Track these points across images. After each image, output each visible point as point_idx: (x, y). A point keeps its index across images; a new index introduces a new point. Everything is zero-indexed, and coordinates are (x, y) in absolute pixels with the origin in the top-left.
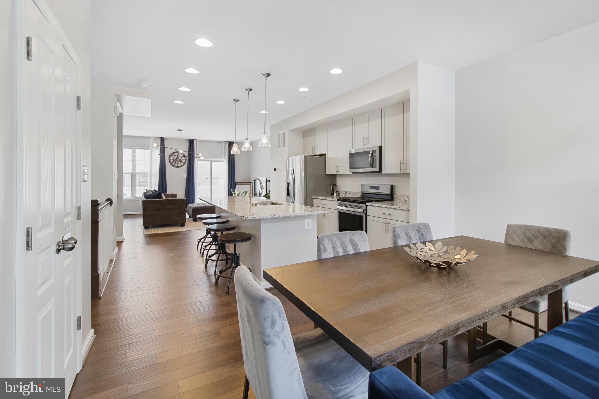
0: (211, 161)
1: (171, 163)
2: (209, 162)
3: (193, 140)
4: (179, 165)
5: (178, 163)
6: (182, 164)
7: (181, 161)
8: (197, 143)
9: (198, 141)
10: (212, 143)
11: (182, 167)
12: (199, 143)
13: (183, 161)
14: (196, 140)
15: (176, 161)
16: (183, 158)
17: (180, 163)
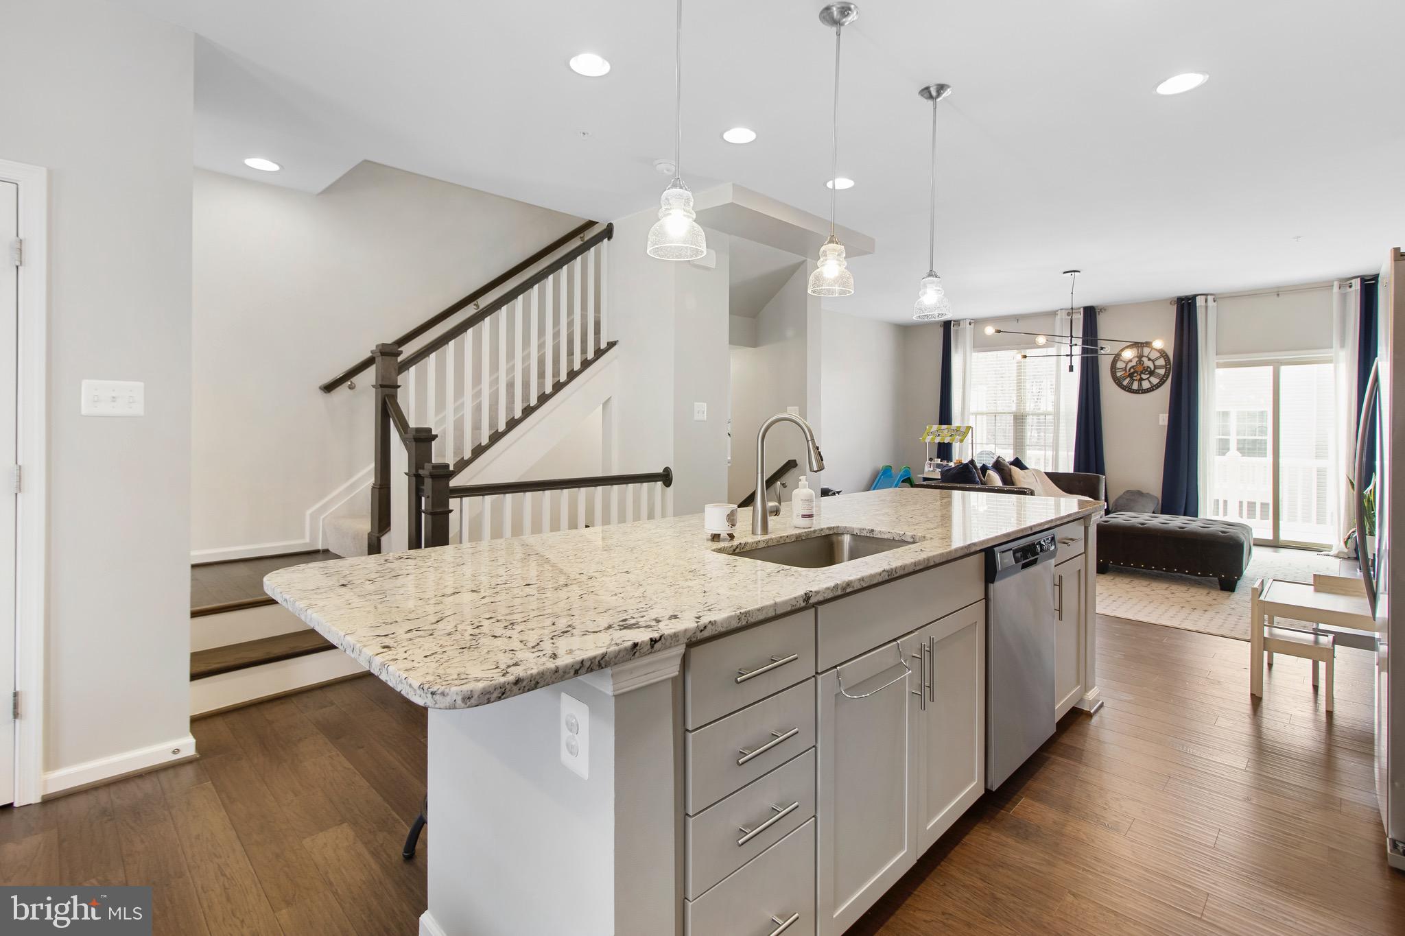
0: (1277, 365)
1: (1118, 382)
2: (1269, 370)
3: (1194, 297)
4: (1146, 385)
5: (1141, 379)
6: (1155, 381)
7: (1152, 373)
8: (1206, 307)
9: (1210, 298)
10: (1278, 295)
11: (1153, 390)
12: (1215, 304)
13: (1157, 371)
14: (1203, 297)
15: (1133, 373)
16: (1157, 363)
17: (1148, 379)
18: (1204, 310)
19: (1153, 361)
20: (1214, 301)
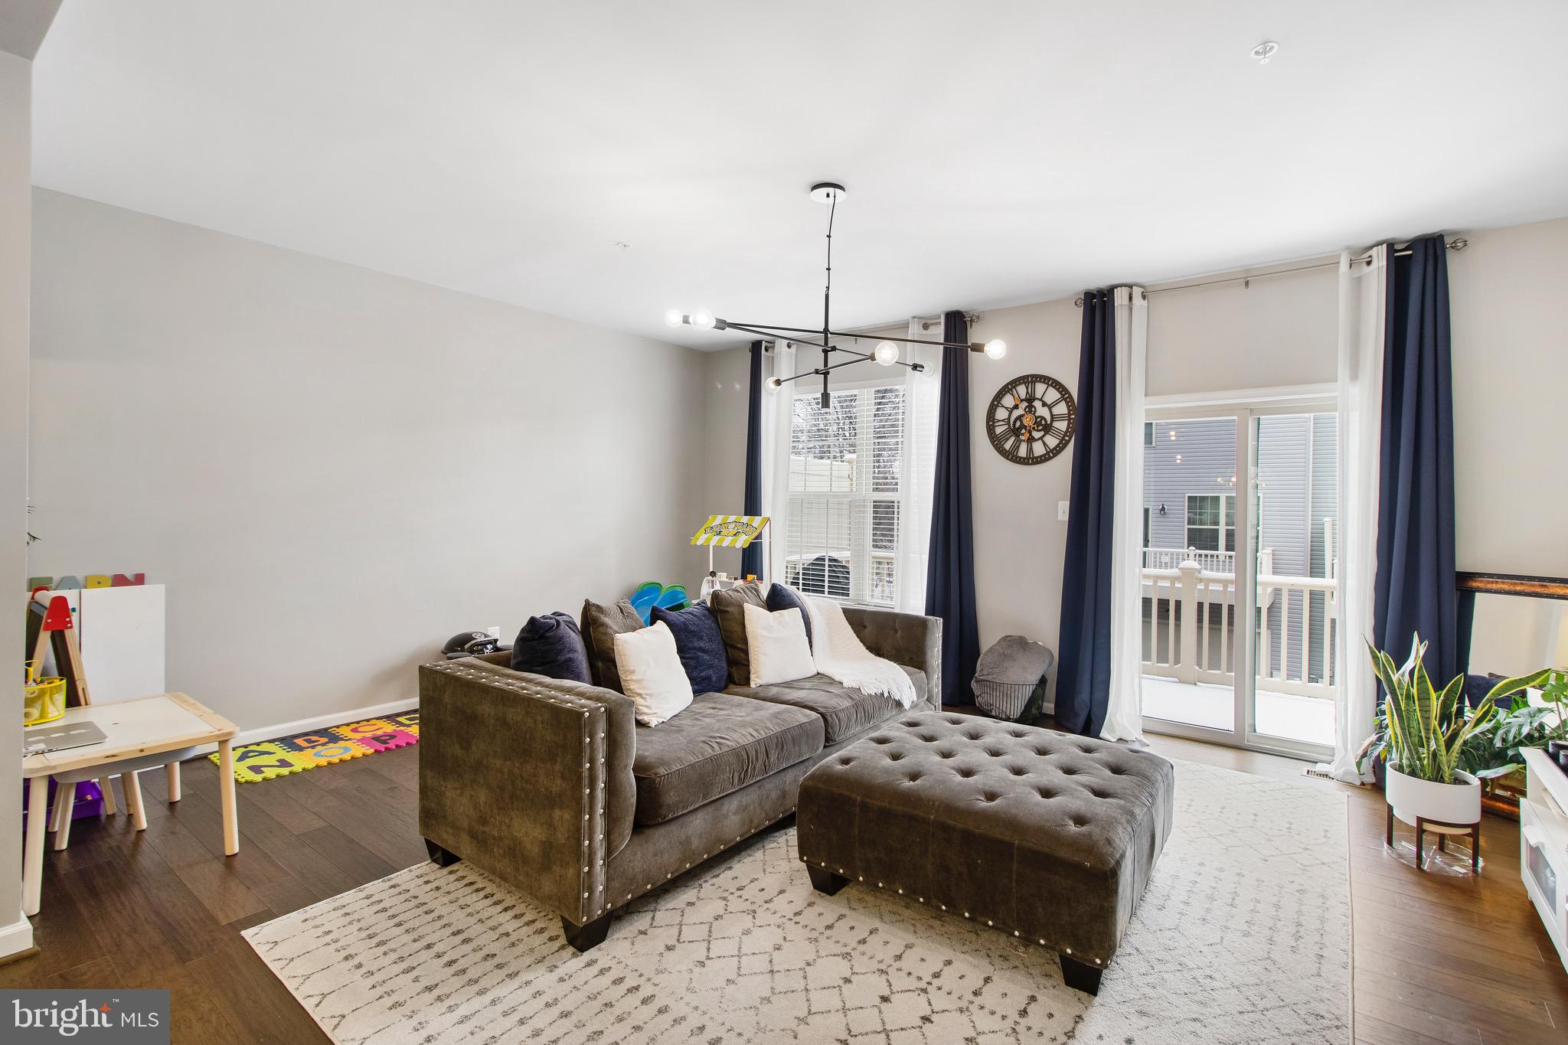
1: (996, 442)
3: (1109, 292)
4: (1039, 449)
5: (1031, 440)
6: (1052, 441)
7: (1047, 428)
8: (1131, 310)
9: (1137, 291)
10: (1247, 283)
11: (1050, 458)
12: (1145, 303)
13: (1056, 424)
14: (1125, 291)
15: (1020, 428)
16: (1057, 410)
17: (1041, 438)
18: (1125, 312)
19: (1050, 407)
20: (1144, 297)
